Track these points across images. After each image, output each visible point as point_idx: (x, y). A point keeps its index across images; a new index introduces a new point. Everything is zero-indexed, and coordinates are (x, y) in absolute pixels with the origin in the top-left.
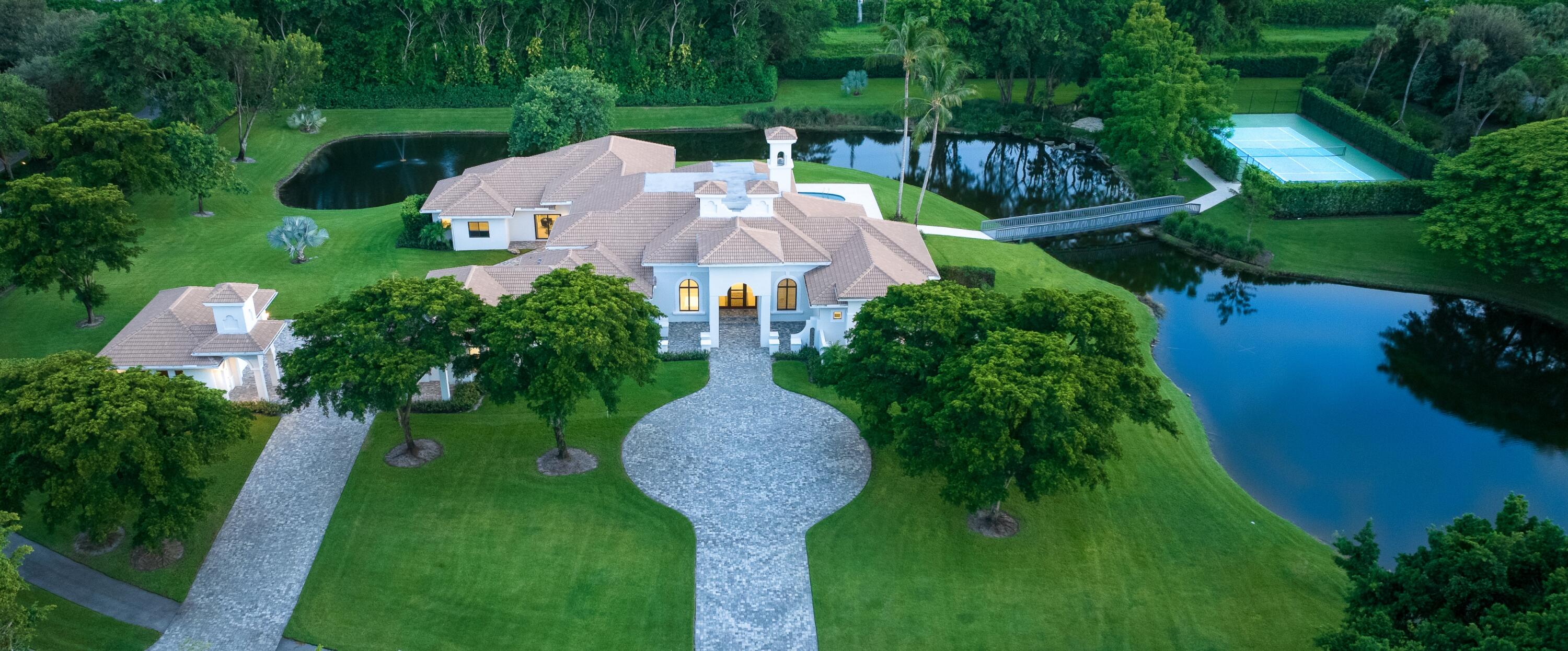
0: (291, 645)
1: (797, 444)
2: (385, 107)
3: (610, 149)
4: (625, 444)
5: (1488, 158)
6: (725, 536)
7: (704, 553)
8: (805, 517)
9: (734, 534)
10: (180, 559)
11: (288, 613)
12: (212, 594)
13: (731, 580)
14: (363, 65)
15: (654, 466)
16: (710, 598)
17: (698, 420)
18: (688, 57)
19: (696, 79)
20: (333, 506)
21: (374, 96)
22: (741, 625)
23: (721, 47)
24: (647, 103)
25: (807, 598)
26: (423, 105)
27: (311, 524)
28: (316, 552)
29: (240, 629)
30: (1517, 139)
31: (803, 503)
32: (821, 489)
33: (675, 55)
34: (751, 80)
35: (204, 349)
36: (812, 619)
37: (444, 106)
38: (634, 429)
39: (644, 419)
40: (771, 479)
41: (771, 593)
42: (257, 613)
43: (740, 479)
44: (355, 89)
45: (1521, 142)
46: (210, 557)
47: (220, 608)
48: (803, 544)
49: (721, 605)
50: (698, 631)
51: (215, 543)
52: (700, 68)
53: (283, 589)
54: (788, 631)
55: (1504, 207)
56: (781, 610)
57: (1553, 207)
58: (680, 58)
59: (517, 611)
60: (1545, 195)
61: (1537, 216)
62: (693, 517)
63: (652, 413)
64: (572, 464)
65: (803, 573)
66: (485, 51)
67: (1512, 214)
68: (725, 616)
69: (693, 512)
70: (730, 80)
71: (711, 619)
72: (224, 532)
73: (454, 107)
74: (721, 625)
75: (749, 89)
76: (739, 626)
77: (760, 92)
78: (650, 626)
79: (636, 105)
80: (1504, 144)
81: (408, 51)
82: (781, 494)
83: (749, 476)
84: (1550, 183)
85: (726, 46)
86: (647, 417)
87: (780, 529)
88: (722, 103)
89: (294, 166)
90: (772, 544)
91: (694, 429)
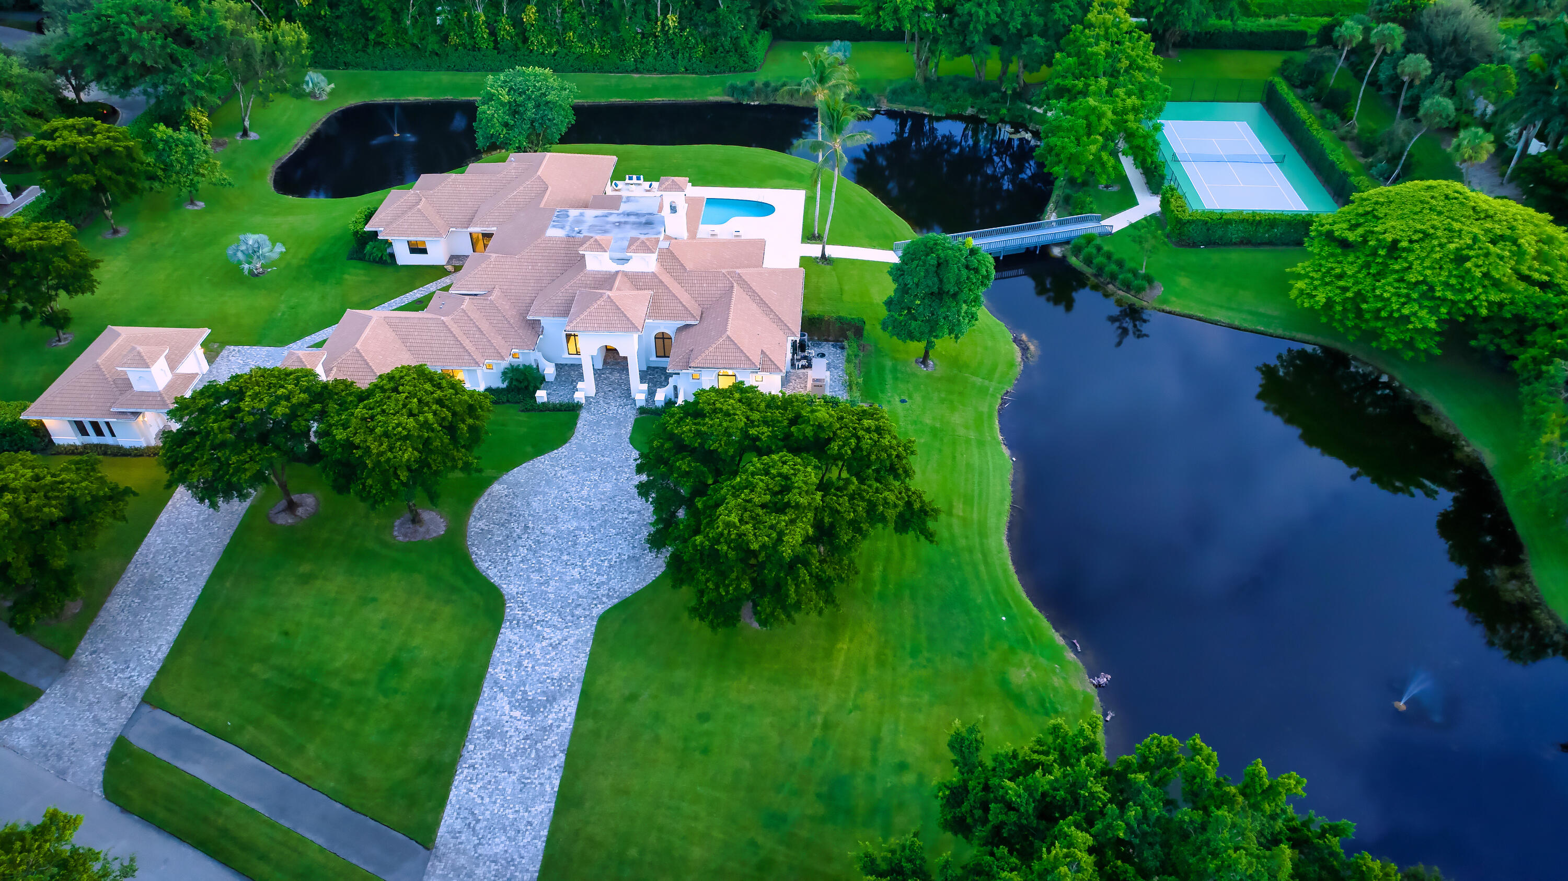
0: (146, 709)
1: (625, 515)
2: (394, 69)
3: (539, 173)
4: (476, 508)
5: (1361, 220)
6: (530, 616)
7: (507, 634)
8: (604, 599)
9: (537, 615)
10: (77, 613)
11: (152, 675)
12: (94, 652)
13: (520, 665)
14: (371, 29)
15: (493, 535)
16: (496, 683)
17: (548, 482)
18: (675, 27)
19: (684, 49)
20: (214, 564)
21: (383, 59)
22: (513, 714)
23: (706, 19)
24: (637, 71)
25: (578, 688)
26: (428, 68)
27: (192, 583)
28: (189, 612)
29: (110, 689)
30: (1391, 202)
31: (608, 584)
32: (628, 568)
33: (663, 25)
34: (736, 51)
35: (122, 405)
36: (574, 711)
37: (448, 69)
38: (489, 491)
39: (501, 480)
40: (589, 554)
41: (548, 681)
42: (127, 674)
43: (562, 554)
44: (364, 51)
45: (1393, 206)
46: (102, 613)
47: (98, 667)
48: (593, 629)
49: (503, 691)
50: (475, 717)
51: (109, 599)
52: (687, 38)
53: (154, 649)
54: (550, 722)
55: (1364, 271)
56: (552, 699)
57: (1401, 280)
58: (667, 28)
59: (335, 685)
60: (1397, 267)
61: (1387, 288)
62: (508, 594)
63: (510, 473)
64: (422, 530)
65: (582, 661)
66: (483, 18)
67: (1369, 280)
68: (503, 702)
69: (509, 588)
70: (716, 50)
71: (490, 705)
72: (119, 588)
73: (457, 70)
74: (497, 712)
75: (733, 60)
76: (512, 713)
77: (745, 62)
78: (439, 708)
79: (627, 72)
80: (1377, 207)
81: (412, 17)
82: (591, 572)
83: (571, 550)
84: (1404, 255)
85: (710, 18)
86: (505, 477)
87: (578, 612)
88: (709, 72)
89: (295, 141)
90: (566, 627)
91: (540, 493)
